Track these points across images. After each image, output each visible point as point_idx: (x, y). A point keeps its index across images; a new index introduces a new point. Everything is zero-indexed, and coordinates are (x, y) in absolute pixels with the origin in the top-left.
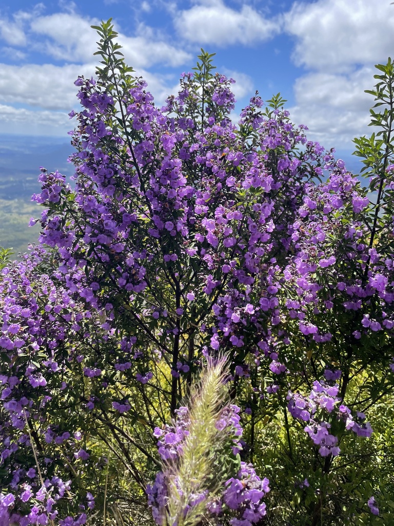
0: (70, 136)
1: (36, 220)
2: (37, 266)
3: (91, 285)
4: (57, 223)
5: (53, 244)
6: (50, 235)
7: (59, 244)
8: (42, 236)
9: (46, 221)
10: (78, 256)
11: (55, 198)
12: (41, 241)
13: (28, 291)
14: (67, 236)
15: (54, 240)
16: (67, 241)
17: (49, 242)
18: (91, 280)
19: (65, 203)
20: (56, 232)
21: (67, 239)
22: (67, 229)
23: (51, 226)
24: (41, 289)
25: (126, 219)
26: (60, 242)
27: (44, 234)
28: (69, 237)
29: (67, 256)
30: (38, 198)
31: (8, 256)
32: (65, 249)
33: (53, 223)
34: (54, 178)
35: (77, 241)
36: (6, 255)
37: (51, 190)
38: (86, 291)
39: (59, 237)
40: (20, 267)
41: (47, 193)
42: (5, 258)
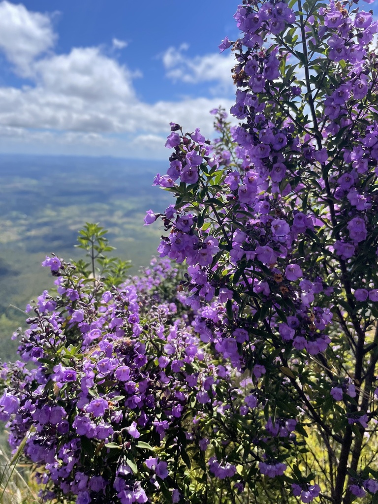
0: (213, 116)
1: (157, 214)
2: (160, 284)
3: (235, 333)
4: (191, 222)
5: (181, 258)
6: (177, 242)
7: (190, 259)
8: (163, 243)
9: (172, 217)
10: (219, 282)
11: (190, 178)
12: (161, 252)
13: (136, 330)
14: (205, 246)
15: (183, 252)
16: (204, 255)
17: (173, 255)
18: (234, 323)
19: (205, 189)
20: (187, 237)
21: (204, 251)
22: (205, 234)
23: (180, 227)
24: (155, 330)
25: (299, 224)
26: (193, 254)
27: (167, 239)
28: (208, 246)
29: (200, 280)
30: (164, 180)
31: (125, 270)
32: (198, 268)
33: (184, 221)
34: (192, 141)
35: (218, 256)
36: (123, 268)
37: (185, 164)
38: (227, 343)
39: (191, 245)
40: (128, 292)
41: (178, 167)
42: (121, 272)
